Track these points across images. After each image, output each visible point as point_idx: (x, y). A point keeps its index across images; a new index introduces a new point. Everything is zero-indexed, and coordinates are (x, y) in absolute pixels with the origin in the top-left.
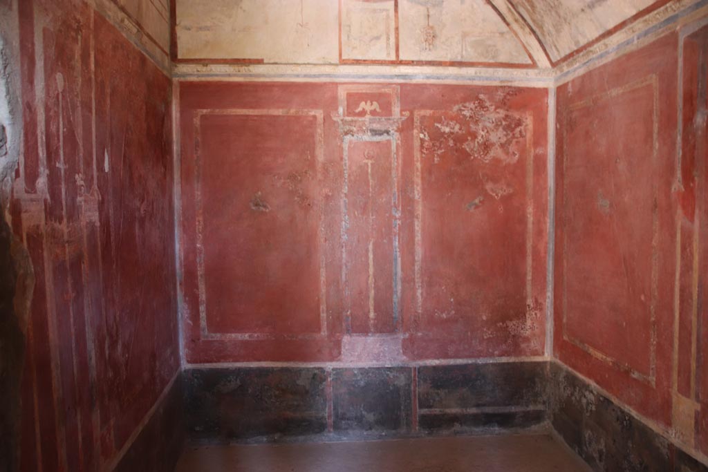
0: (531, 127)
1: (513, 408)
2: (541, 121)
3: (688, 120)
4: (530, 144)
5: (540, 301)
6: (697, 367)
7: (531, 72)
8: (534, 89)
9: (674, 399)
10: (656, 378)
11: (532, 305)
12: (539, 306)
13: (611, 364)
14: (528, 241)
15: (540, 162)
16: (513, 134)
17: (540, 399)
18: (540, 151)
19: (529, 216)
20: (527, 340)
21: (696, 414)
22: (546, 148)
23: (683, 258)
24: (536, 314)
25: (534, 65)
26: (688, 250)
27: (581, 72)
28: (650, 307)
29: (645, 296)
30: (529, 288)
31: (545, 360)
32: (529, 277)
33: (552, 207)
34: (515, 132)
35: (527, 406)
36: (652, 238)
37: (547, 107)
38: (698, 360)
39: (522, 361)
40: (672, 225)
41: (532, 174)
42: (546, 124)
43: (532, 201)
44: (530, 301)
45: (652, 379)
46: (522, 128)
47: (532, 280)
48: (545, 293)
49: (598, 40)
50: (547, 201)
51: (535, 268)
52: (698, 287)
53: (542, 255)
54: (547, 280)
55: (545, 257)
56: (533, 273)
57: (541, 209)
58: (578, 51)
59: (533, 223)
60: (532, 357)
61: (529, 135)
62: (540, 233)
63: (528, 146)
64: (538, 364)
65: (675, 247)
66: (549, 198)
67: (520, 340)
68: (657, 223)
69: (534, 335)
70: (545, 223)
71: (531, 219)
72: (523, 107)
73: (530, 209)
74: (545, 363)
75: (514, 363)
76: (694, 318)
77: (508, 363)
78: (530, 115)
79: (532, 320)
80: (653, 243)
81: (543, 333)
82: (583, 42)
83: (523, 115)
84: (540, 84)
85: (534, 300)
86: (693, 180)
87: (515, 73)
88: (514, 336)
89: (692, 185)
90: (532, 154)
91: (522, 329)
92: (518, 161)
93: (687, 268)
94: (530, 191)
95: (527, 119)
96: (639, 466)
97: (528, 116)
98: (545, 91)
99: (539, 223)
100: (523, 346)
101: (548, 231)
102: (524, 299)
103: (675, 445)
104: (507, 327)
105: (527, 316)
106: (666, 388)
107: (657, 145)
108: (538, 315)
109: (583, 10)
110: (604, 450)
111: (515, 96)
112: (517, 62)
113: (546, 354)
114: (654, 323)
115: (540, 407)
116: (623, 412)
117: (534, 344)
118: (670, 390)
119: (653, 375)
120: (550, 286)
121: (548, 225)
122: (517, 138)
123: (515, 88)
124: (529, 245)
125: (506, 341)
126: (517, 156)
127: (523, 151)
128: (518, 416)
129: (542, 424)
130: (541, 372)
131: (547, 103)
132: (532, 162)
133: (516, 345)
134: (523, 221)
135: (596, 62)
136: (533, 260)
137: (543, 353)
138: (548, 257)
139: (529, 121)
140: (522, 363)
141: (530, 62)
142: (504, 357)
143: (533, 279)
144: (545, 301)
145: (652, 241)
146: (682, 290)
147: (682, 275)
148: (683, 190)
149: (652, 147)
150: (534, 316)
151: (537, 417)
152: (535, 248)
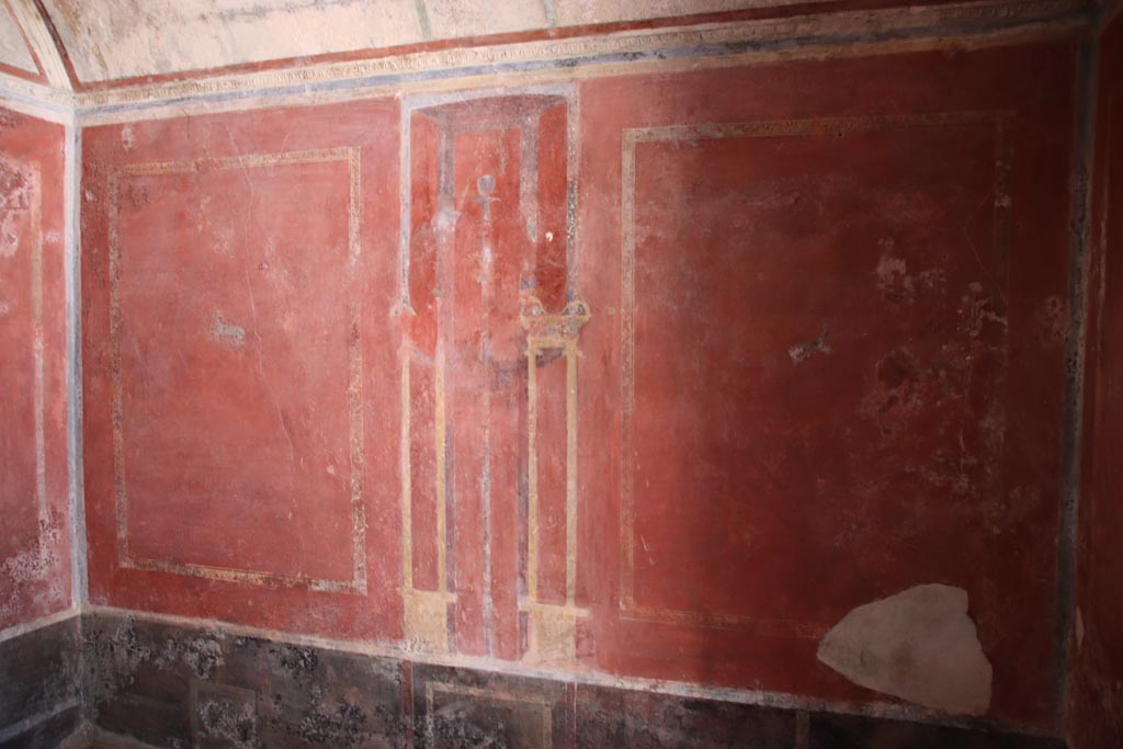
0: (37, 190)
1: (28, 722)
2: (53, 181)
3: (422, 220)
4: (36, 223)
5: (59, 511)
6: (449, 547)
7: (39, 89)
8: (42, 123)
9: (407, 601)
10: (368, 580)
11: (47, 520)
12: (58, 518)
13: (260, 582)
14: (36, 402)
15: (53, 255)
16: (9, 201)
17: (70, 689)
18: (52, 237)
19: (36, 356)
20: (43, 585)
21: (448, 609)
22: (62, 234)
23: (414, 405)
24: (54, 535)
25: (40, 78)
26: (425, 394)
27: (164, 113)
28: (348, 482)
29: (337, 466)
30: (41, 488)
31: (73, 615)
32: (41, 470)
33: (73, 341)
34: (11, 197)
35: (51, 709)
36: (349, 382)
37: (64, 159)
38: (449, 537)
39: (38, 627)
40: (393, 361)
41: (40, 279)
42: (62, 189)
43: (41, 327)
44: (44, 515)
45: (360, 584)
46: (23, 190)
47: (46, 474)
48: (67, 495)
49: (217, 71)
50: (64, 327)
51: (49, 452)
52: (446, 442)
53: (60, 426)
54: (70, 470)
55: (64, 430)
56: (47, 461)
57: (55, 342)
58: (158, 79)
59: (44, 370)
60: (53, 616)
61: (35, 206)
62: (54, 386)
63: (33, 225)
64: (64, 625)
65: (398, 393)
66: (67, 323)
67: (33, 588)
68: (360, 359)
69: (54, 574)
70: (62, 368)
71: (40, 362)
72: (22, 150)
73: (39, 344)
74: (74, 619)
75: (24, 635)
76: (440, 484)
77: (15, 640)
78: (37, 169)
79: (48, 547)
80: (351, 388)
81: (68, 567)
82: (177, 65)
83: (25, 167)
84: (52, 116)
85: (50, 511)
86: (432, 300)
87: (11, 84)
88: (21, 585)
89: (430, 307)
90: (40, 242)
91: (34, 567)
92: (17, 253)
93: (423, 418)
94: (38, 311)
95: (30, 175)
96: (339, 715)
97: (32, 171)
98: (60, 130)
99: (53, 367)
100: (37, 599)
101: (67, 381)
102: (33, 511)
103: (412, 660)
104: (9, 570)
105: (41, 541)
106: (389, 589)
107: (356, 249)
108: (58, 536)
109: (203, 17)
110: (254, 720)
111: (10, 128)
112: (13, 64)
113: (74, 604)
114: (359, 504)
115: (72, 702)
116: (295, 648)
117: (55, 592)
118: (398, 589)
119: (362, 576)
120: (74, 481)
121: (67, 371)
122: (15, 209)
123: (10, 112)
124: (39, 410)
125: (8, 597)
126: (15, 244)
127: (26, 234)
128: (36, 734)
129: (76, 732)
130: (68, 638)
131: (63, 152)
132: (39, 257)
133: (27, 600)
134: (27, 366)
135: (206, 105)
136: (47, 437)
137: (70, 603)
138: (68, 430)
139: (34, 180)
140: (37, 632)
141: (34, 70)
142: (7, 630)
143: (47, 471)
144: (68, 509)
145: (348, 386)
146: (416, 449)
147: (414, 428)
148: (414, 313)
149: (346, 252)
150: (52, 539)
151: (68, 721)
152: (48, 413)
